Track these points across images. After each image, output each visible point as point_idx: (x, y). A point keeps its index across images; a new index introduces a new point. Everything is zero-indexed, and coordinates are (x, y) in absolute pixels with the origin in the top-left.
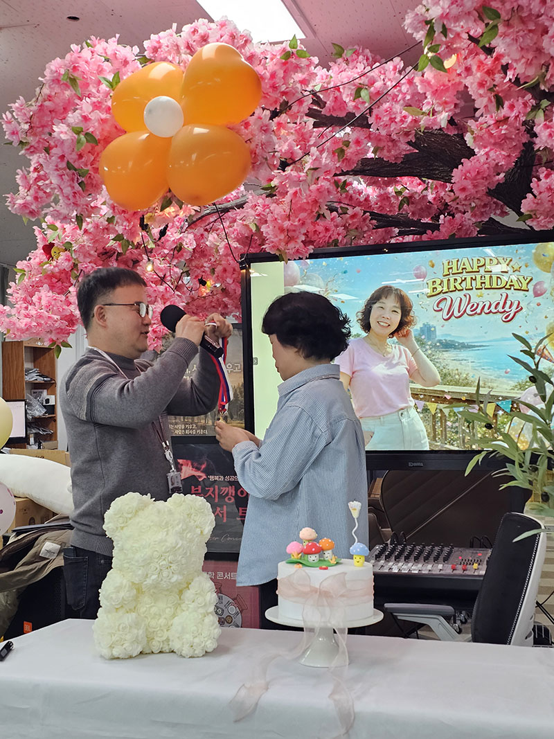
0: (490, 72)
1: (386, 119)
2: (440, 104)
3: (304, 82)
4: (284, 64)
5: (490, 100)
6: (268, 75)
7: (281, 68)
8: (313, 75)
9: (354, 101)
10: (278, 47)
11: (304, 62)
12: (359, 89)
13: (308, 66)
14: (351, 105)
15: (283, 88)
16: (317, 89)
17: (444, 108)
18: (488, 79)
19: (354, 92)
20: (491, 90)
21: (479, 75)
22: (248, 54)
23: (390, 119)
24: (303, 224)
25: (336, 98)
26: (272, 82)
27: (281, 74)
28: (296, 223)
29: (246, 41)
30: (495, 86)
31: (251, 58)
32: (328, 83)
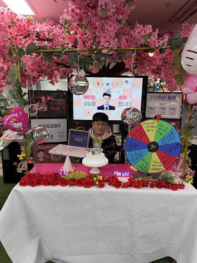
0: (82, 35)
1: (57, 41)
2: (70, 42)
3: (34, 28)
4: (28, 23)
5: (82, 42)
6: (23, 25)
7: (27, 24)
8: (36, 26)
9: (48, 35)
10: (26, 18)
11: (34, 23)
12: (49, 33)
13: (35, 24)
14: (47, 36)
15: (27, 29)
16: (38, 31)
17: (71, 43)
18: (82, 36)
19: (48, 33)
20: (82, 40)
21: (79, 35)
22: (17, 19)
23: (58, 41)
24: (36, 68)
25: (43, 34)
26: (24, 27)
27: (26, 25)
28: (34, 67)
29: (16, 15)
30: (83, 39)
31: (18, 20)
32: (41, 30)
